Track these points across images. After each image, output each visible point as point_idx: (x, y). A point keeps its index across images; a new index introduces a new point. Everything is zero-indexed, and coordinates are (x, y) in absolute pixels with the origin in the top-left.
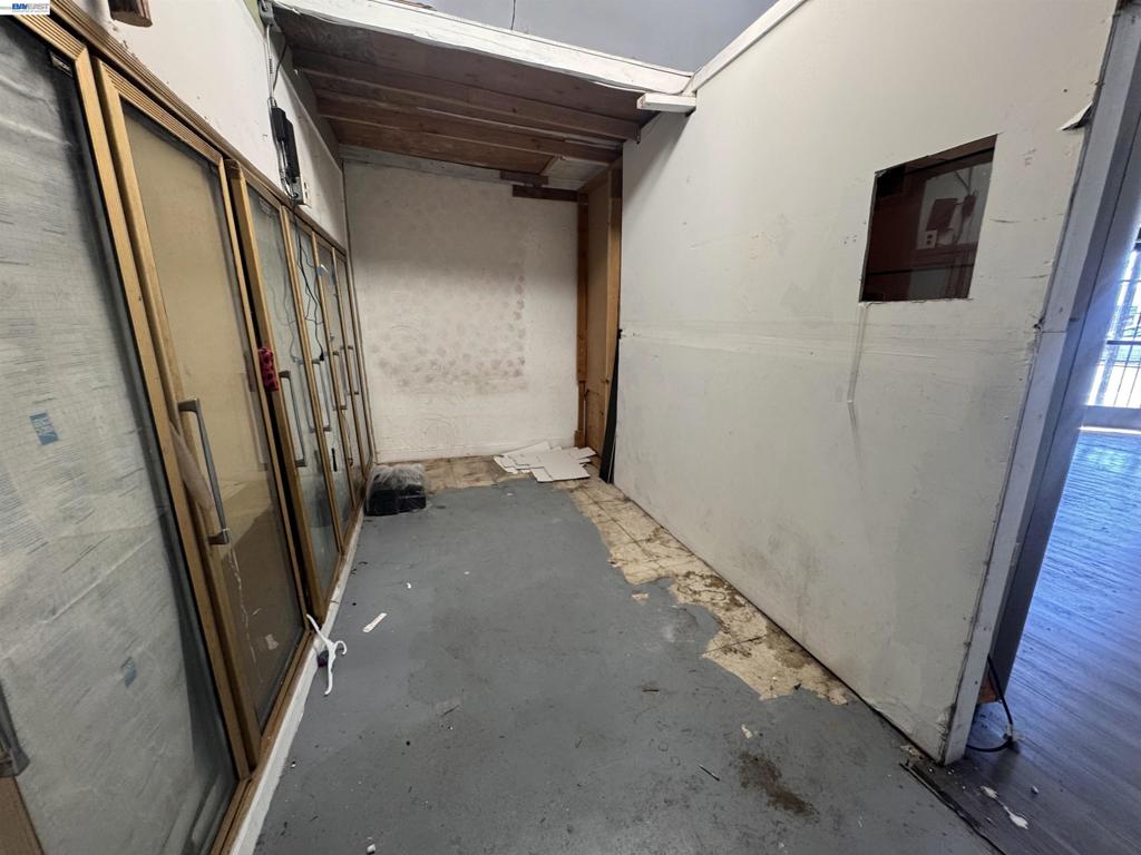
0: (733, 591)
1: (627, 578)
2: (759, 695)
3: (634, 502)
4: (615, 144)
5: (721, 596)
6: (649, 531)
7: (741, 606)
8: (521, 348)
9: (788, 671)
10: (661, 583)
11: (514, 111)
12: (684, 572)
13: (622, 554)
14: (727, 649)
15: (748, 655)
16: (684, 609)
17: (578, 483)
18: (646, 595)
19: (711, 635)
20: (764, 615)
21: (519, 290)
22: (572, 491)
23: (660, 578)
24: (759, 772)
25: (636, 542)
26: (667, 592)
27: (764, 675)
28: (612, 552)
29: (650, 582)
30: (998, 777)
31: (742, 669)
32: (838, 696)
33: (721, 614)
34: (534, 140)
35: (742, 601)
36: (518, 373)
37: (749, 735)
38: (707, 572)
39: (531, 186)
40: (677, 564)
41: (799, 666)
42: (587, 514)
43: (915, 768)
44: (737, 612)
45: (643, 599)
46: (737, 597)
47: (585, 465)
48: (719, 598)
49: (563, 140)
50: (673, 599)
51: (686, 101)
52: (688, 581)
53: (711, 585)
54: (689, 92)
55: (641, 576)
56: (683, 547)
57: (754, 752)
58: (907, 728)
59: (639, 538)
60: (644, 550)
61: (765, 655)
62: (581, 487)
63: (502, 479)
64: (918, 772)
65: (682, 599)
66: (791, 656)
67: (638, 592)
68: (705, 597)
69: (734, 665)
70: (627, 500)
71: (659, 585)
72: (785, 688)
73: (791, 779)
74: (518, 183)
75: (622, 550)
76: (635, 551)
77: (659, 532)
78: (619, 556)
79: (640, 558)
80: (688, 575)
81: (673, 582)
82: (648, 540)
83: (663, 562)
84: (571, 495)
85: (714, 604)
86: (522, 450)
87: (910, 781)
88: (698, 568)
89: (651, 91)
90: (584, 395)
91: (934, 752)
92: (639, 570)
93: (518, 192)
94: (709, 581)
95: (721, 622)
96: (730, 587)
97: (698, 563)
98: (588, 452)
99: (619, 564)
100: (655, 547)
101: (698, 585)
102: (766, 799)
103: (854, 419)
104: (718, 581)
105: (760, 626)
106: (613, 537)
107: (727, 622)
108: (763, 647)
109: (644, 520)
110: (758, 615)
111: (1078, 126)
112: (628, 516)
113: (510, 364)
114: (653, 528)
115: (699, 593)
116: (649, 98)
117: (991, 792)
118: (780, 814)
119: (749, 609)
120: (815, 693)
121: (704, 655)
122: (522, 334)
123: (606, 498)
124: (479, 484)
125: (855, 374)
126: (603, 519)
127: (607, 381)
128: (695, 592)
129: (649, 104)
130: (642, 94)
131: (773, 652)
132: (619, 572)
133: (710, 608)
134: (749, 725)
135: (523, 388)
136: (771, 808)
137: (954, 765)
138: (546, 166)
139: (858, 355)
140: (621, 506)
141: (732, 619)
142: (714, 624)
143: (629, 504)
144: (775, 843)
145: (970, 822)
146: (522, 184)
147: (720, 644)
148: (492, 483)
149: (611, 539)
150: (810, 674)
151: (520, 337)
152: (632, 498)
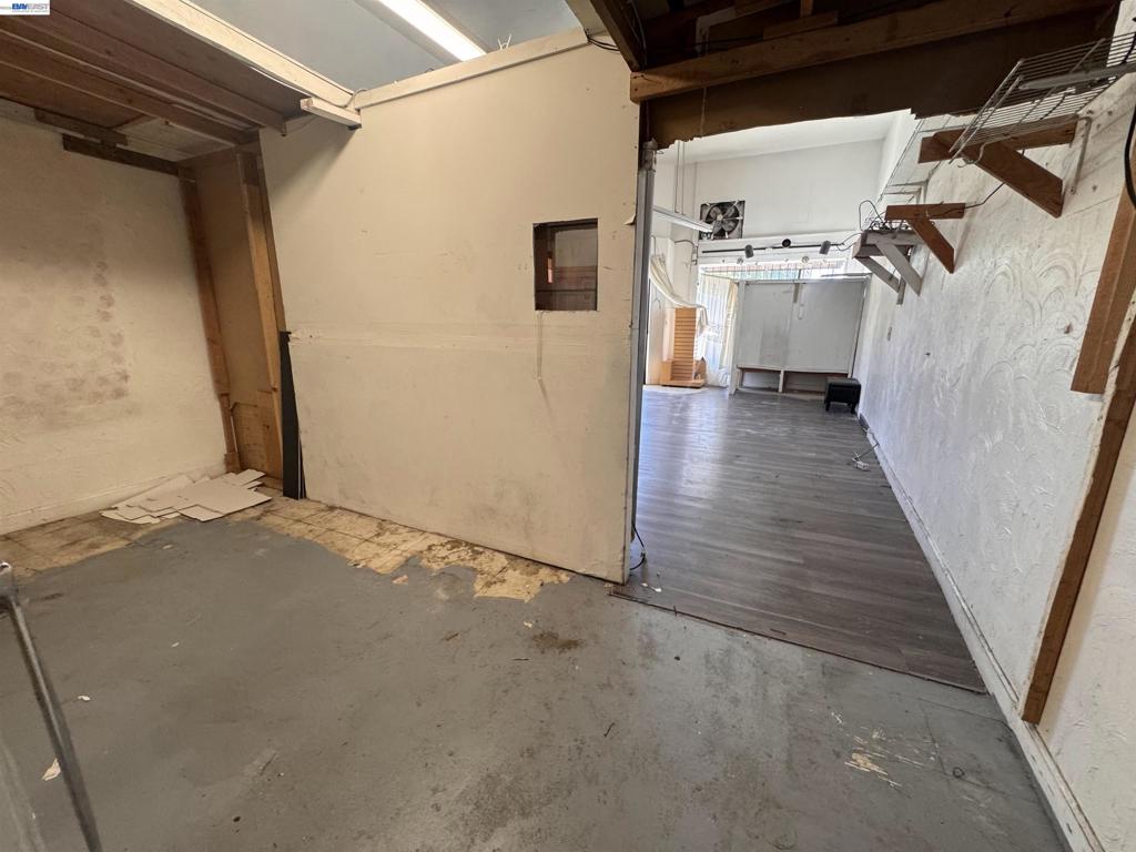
0: (471, 545)
1: (379, 571)
2: (522, 601)
3: (341, 508)
4: (248, 126)
5: (464, 553)
6: (374, 527)
7: (481, 553)
8: (119, 360)
9: (532, 578)
10: (412, 562)
11: (109, 53)
12: (426, 547)
13: (360, 555)
14: (489, 584)
15: (504, 581)
16: (442, 573)
17: (261, 508)
18: (405, 577)
19: (473, 581)
20: (499, 551)
21: (101, 280)
22: (259, 519)
23: (407, 560)
24: (547, 640)
25: (367, 540)
26: (421, 567)
27: (521, 588)
28: (348, 556)
29: (402, 566)
30: (644, 576)
31: (506, 590)
32: (564, 577)
33: (471, 564)
34: (121, 91)
35: (481, 550)
36: (119, 394)
37: (530, 625)
38: (444, 540)
39: (98, 141)
40: (416, 544)
41: (536, 572)
42: (296, 535)
43: (616, 592)
44: (481, 558)
45: (404, 581)
46: (476, 548)
47: (258, 488)
48: (463, 554)
49: (169, 103)
50: (430, 569)
51: (350, 116)
52: (433, 553)
53: (453, 548)
54: (352, 107)
55: (390, 565)
56: (412, 530)
57: (540, 632)
58: (603, 575)
59: (367, 537)
60: (379, 544)
61: (514, 576)
62: (266, 512)
63: (139, 534)
64: (617, 594)
65: (435, 567)
66: (529, 569)
67: (396, 578)
68: (453, 558)
69: (498, 591)
70: (332, 508)
71: (410, 564)
72: (535, 588)
73: (564, 633)
74: (70, 133)
75: (357, 551)
76: (372, 549)
77: (383, 525)
78: (358, 558)
79: (380, 551)
80: (430, 548)
81: (422, 558)
82: (378, 535)
83: (403, 547)
84: (260, 523)
85: (463, 560)
86: (147, 493)
87: (614, 599)
88: (435, 540)
89: (316, 97)
90: (231, 412)
91: (619, 580)
92: (386, 561)
93: (70, 144)
94: (449, 546)
95: (474, 569)
96: (467, 544)
97: (432, 536)
98: (251, 475)
99: (363, 564)
100: (387, 538)
101: (443, 552)
102: (557, 651)
103: (544, 391)
104: (456, 543)
105: (502, 560)
106: (340, 544)
107: (479, 568)
108: (510, 571)
109: (360, 520)
110: (496, 553)
111: (632, 224)
112: (342, 522)
113: (103, 381)
114: (375, 525)
115: (446, 557)
116: (316, 103)
117: (645, 585)
118: (568, 654)
119: (488, 553)
120: (553, 582)
121: (476, 596)
122: (117, 340)
123: (307, 513)
124: (98, 551)
125: (540, 359)
126: (317, 533)
127: (275, 390)
128: (444, 558)
129: (315, 109)
130: (307, 97)
131: (518, 572)
132: (366, 570)
133: (461, 563)
134: (527, 620)
135: (132, 411)
136: (563, 654)
137: (628, 582)
138: (127, 122)
139: (540, 347)
140: (329, 516)
141: (481, 564)
142: (470, 573)
143: (337, 511)
144: (574, 668)
145: (644, 603)
146: (81, 136)
147: (482, 583)
148: (125, 543)
149: (340, 547)
150: (544, 573)
151: (115, 344)
152: (338, 504)
